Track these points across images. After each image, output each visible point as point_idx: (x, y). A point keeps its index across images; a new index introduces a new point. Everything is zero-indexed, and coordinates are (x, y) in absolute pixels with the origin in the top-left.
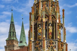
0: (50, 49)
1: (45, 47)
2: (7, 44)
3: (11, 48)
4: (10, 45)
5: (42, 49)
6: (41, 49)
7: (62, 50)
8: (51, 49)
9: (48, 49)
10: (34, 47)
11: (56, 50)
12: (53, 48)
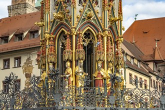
0: (86, 6)
1: (76, 3)
2: (12, 2)
3: (21, 11)
4: (19, 4)
5: (70, 6)
6: (69, 8)
7: (110, 9)
8: (89, 7)
9: (82, 8)
10: (53, 3)
11: (98, 8)
12: (93, 5)
